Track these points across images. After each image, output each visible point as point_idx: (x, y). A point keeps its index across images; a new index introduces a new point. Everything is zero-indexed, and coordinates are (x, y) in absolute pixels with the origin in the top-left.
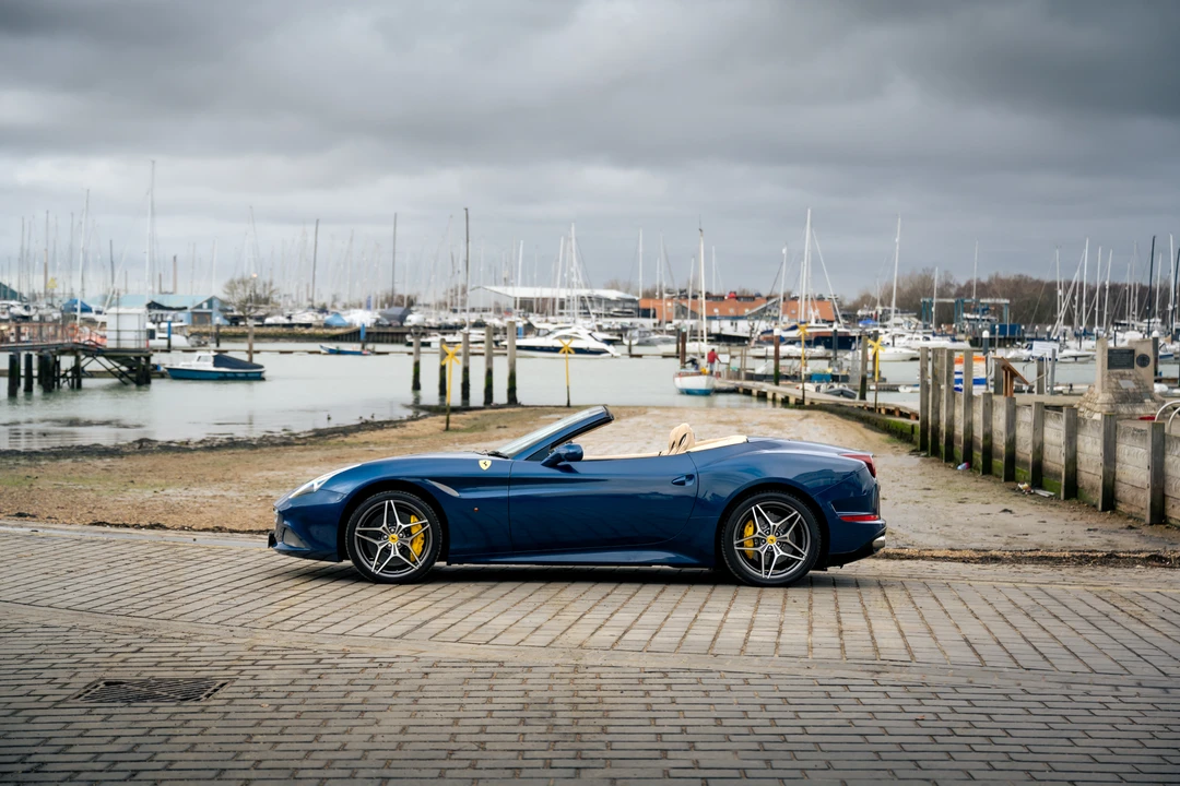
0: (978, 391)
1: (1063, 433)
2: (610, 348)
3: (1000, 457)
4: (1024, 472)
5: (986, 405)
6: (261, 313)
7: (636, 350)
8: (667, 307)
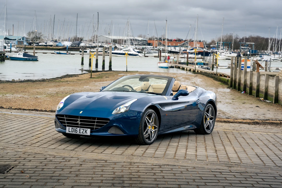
0: (248, 70)
1: (274, 84)
2: (139, 54)
3: (255, 90)
4: (262, 95)
5: (251, 74)
6: (38, 42)
7: (146, 55)
8: (155, 43)
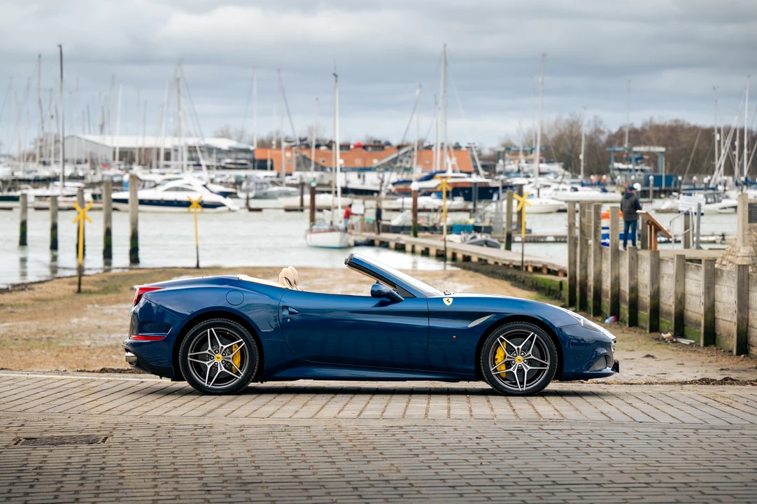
1: (702, 283)
3: (645, 309)
4: (668, 323)
5: (632, 260)
7: (254, 204)
8: (286, 157)
